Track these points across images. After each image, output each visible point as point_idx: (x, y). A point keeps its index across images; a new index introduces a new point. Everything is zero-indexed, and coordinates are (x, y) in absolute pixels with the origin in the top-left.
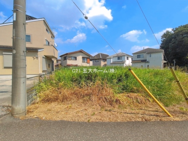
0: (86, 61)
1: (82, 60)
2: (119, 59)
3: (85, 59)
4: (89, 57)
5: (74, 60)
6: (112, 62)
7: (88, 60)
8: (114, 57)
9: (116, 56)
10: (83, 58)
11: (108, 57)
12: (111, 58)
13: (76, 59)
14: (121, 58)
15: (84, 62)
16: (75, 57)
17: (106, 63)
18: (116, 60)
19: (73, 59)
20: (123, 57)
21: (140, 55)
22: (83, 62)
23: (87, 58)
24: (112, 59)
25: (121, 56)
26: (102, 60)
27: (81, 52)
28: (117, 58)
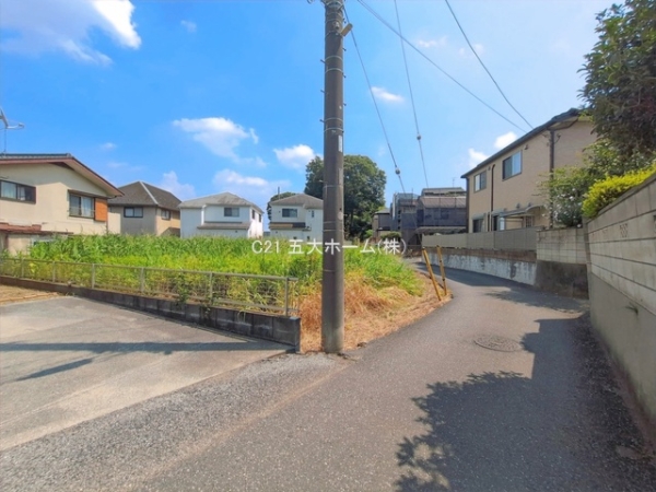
0: (86, 209)
1: (67, 203)
2: (230, 215)
3: (85, 202)
4: (103, 195)
5: (17, 200)
6: (203, 223)
7: (101, 206)
8: (209, 205)
9: (216, 202)
10: (75, 197)
11: (181, 205)
12: (200, 209)
13: (29, 195)
14: (234, 212)
15: (79, 215)
16: (22, 186)
17: (175, 223)
18: (218, 215)
19: (12, 195)
20: (242, 210)
21: (288, 210)
22: (75, 213)
23: (92, 195)
24: (203, 213)
25: (237, 208)
26: (159, 211)
27: (63, 163)
28: (222, 210)
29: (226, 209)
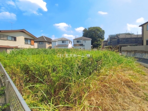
0: (29, 42)
1: (24, 41)
2: (63, 43)
3: (29, 41)
4: (33, 39)
5: (12, 40)
6: (57, 45)
7: (32, 42)
8: (58, 41)
9: (60, 40)
10: (26, 39)
11: (52, 41)
12: (56, 41)
13: (15, 39)
14: (64, 42)
15: (27, 44)
16: (13, 37)
17: (51, 45)
18: (61, 43)
19: (10, 39)
21: (78, 41)
22: (26, 43)
23: (30, 39)
24: (57, 42)
25: (65, 41)
26: (47, 42)
27: (23, 31)
28: (62, 42)
29: (62, 41)
